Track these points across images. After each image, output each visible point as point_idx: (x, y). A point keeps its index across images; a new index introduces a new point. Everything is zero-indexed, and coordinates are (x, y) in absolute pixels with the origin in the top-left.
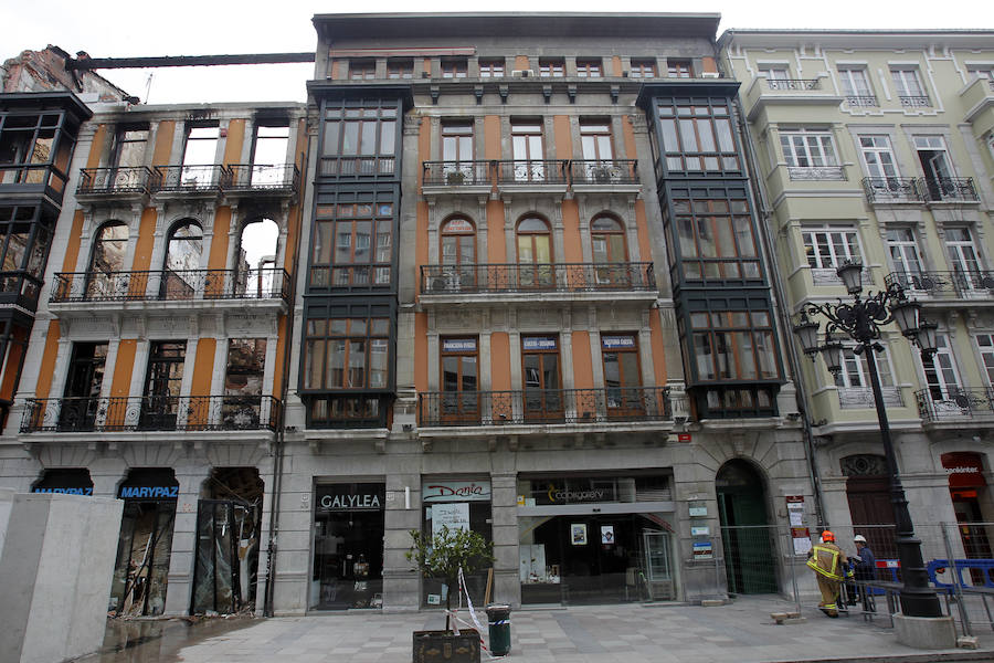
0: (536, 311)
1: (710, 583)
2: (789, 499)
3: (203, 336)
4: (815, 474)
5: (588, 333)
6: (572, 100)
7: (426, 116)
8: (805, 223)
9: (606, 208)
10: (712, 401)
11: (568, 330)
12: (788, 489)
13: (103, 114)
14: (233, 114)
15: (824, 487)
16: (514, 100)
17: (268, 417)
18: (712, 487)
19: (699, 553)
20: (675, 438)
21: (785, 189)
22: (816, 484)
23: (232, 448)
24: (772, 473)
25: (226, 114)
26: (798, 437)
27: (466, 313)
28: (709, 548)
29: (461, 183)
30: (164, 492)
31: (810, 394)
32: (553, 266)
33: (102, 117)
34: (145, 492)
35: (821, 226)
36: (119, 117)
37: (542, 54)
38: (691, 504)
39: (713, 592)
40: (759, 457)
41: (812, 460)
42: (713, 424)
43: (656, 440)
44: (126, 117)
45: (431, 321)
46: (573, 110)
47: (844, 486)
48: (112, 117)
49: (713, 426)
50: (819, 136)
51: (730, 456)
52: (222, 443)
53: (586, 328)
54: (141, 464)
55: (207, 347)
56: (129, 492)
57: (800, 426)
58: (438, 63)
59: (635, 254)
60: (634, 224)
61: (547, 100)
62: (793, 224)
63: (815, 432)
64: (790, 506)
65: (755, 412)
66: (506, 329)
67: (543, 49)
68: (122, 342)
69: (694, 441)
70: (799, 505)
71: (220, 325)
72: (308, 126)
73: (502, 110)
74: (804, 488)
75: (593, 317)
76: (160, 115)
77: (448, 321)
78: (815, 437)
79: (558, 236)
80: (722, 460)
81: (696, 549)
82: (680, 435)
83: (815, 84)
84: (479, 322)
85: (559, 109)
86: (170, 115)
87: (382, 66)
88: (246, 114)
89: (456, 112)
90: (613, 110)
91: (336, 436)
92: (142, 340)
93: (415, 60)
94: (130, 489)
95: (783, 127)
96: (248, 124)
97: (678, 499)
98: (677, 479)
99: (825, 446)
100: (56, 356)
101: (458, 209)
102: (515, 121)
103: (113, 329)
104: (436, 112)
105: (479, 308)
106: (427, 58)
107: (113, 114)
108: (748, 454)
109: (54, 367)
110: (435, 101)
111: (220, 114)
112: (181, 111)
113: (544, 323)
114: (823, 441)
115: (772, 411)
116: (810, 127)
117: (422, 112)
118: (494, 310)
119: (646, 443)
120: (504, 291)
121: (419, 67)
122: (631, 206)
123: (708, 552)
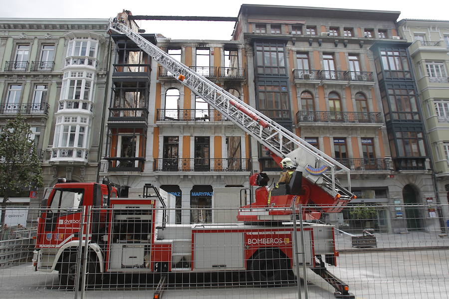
0: (339, 129)
1: (402, 226)
2: (428, 199)
3: (216, 135)
4: (437, 190)
5: (357, 138)
6: (345, 46)
7: (291, 50)
8: (435, 99)
9: (361, 90)
10: (403, 164)
11: (350, 136)
12: (427, 195)
13: (162, 43)
14: (215, 45)
15: (440, 195)
16: (324, 45)
17: (245, 167)
18: (401, 194)
19: (398, 216)
20: (389, 176)
21: (428, 86)
22: (437, 194)
23: (233, 178)
24: (422, 189)
25: (212, 45)
26: (430, 177)
27: (314, 129)
28: (401, 215)
29: (309, 79)
30: (208, 194)
31: (435, 162)
32: (342, 113)
33: (161, 44)
34: (200, 194)
35: (440, 100)
36: (169, 44)
37: (330, 25)
38: (395, 200)
39: (404, 229)
40: (417, 183)
41: (436, 185)
42: (404, 172)
43: (383, 177)
44: (171, 44)
45: (302, 132)
46: (346, 50)
47: (446, 195)
48: (165, 44)
49: (404, 173)
50: (439, 65)
51: (407, 183)
52: (229, 176)
53: (356, 136)
54: (198, 184)
55: (218, 139)
56: (194, 194)
57: (431, 173)
58: (290, 27)
59: (371, 109)
60: (371, 97)
61: (336, 46)
62: (431, 99)
63: (437, 175)
64: (428, 201)
65: (417, 168)
66: (328, 135)
67: (331, 23)
68: (184, 137)
69: (395, 177)
70: (431, 201)
71: (223, 131)
72: (246, 52)
73: (319, 49)
74: (432, 195)
75: (359, 132)
76: (185, 44)
77: (308, 132)
78: (437, 177)
79: (344, 101)
80: (405, 184)
81: (397, 215)
82: (390, 175)
83: (438, 44)
84: (319, 132)
85: (340, 49)
86: (190, 44)
87: (269, 27)
88: (220, 46)
89: (302, 49)
90: (360, 51)
91: (275, 174)
92: (193, 136)
93: (282, 25)
94: (195, 193)
95: (427, 61)
96: (222, 50)
97: (390, 197)
98: (390, 190)
99: (439, 180)
100: (159, 142)
101: (307, 89)
102: (325, 53)
103: (181, 132)
104: (294, 49)
105: (319, 127)
106: (287, 24)
107: (166, 43)
108: (413, 183)
109: (158, 146)
110: (294, 44)
111: (210, 45)
112: (194, 43)
113: (341, 134)
114: (440, 179)
115: (423, 168)
116: (437, 61)
117: (289, 48)
118: (324, 128)
119: (379, 178)
120: (327, 122)
121: (284, 28)
122: (370, 90)
123: (401, 216)
